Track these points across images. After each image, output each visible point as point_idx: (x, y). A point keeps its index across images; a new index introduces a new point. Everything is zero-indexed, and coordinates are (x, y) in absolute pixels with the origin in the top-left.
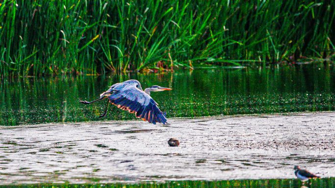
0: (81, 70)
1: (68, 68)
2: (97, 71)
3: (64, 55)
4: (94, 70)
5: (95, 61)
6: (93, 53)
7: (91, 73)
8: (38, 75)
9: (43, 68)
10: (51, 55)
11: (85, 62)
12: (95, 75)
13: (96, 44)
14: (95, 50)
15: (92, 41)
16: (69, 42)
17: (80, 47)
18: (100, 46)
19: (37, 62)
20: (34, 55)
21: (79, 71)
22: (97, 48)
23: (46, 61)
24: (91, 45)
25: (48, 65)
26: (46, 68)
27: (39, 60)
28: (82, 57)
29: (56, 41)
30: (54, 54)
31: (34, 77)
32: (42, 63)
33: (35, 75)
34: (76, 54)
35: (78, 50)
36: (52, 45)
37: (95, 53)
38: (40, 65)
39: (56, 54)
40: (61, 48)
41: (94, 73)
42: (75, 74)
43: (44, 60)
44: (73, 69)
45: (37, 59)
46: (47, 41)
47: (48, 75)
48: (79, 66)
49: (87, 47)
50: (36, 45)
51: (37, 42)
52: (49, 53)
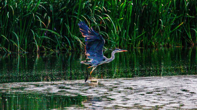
0: (172, 44)
1: (164, 42)
2: (182, 44)
3: (162, 35)
4: (180, 44)
5: (181, 38)
6: (180, 34)
7: (178, 46)
8: (146, 47)
9: (149, 43)
10: (154, 35)
11: (175, 39)
12: (181, 47)
13: (182, 28)
14: (181, 31)
15: (179, 26)
16: (164, 27)
17: (171, 29)
18: (184, 29)
19: (145, 39)
20: (143, 34)
21: (171, 44)
23: (150, 38)
24: (179, 28)
25: (152, 41)
26: (150, 43)
27: (146, 38)
28: (173, 36)
29: (157, 27)
30: (156, 34)
31: (143, 48)
32: (148, 40)
33: (144, 47)
34: (169, 34)
35: (170, 32)
36: (154, 29)
37: (181, 33)
40: (160, 30)
41: (180, 46)
42: (168, 46)
43: (149, 37)
44: (167, 43)
45: (145, 37)
46: (151, 26)
47: (151, 47)
48: (171, 41)
49: (176, 29)
50: (145, 29)
51: (145, 27)
52: (152, 33)
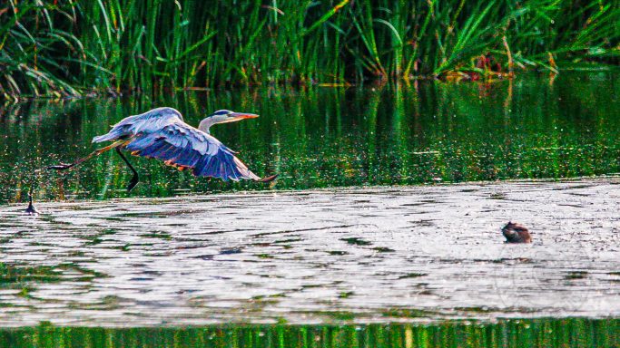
0: (310, 74)
1: (283, 69)
2: (345, 77)
3: (273, 42)
4: (338, 74)
5: (341, 55)
6: (338, 39)
7: (332, 81)
8: (216, 86)
9: (228, 71)
10: (245, 42)
11: (319, 57)
12: (342, 85)
13: (344, 18)
14: (340, 30)
15: (334, 10)
16: (282, 13)
17: (308, 23)
18: (352, 20)
19: (214, 57)
20: (208, 41)
21: (306, 76)
22: (344, 28)
23: (233, 54)
24: (332, 19)
25: (239, 65)
26: (233, 71)
27: (217, 53)
28: (313, 45)
29: (256, 11)
30: (251, 39)
31: (208, 89)
32: (226, 59)
33: (209, 87)
34: (299, 40)
35: (303, 31)
36: (247, 21)
37: (342, 36)
38: (219, 68)
39: (255, 40)
40: (265, 27)
41: (338, 82)
42: (296, 83)
43: (229, 52)
44: (292, 73)
45: (214, 51)
46: (234, 12)
47: (238, 86)
48: (307, 65)
49: (323, 23)
50: (212, 20)
51: (215, 13)
52: (240, 37)
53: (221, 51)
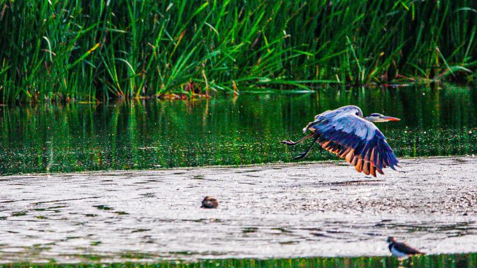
0: (73, 95)
1: (54, 92)
2: (96, 97)
3: (48, 73)
4: (92, 95)
5: (93, 82)
6: (92, 72)
7: (87, 99)
8: (10, 103)
9: (17, 93)
10: (29, 74)
11: (78, 84)
12: (93, 103)
13: (96, 57)
14: (94, 66)
15: (89, 52)
16: (55, 54)
17: (71, 61)
18: (101, 59)
19: (8, 83)
20: (4, 73)
21: (70, 96)
22: (96, 64)
23: (21, 82)
24: (88, 58)
25: (25, 88)
26: (21, 93)
27: (10, 82)
28: (75, 76)
29: (37, 54)
30: (33, 71)
31: (4, 105)
32: (16, 85)
33: (5, 104)
34: (66, 72)
35: (69, 66)
36: (31, 59)
37: (94, 70)
38: (12, 89)
39: (36, 72)
40: (43, 63)
41: (92, 101)
42: (64, 102)
43: (18, 80)
44: (61, 95)
45: (8, 79)
46: (22, 53)
47: (24, 103)
48: (71, 89)
49: (81, 61)
50: (7, 58)
51: (9, 54)
52: (26, 71)
53: (12, 79)
